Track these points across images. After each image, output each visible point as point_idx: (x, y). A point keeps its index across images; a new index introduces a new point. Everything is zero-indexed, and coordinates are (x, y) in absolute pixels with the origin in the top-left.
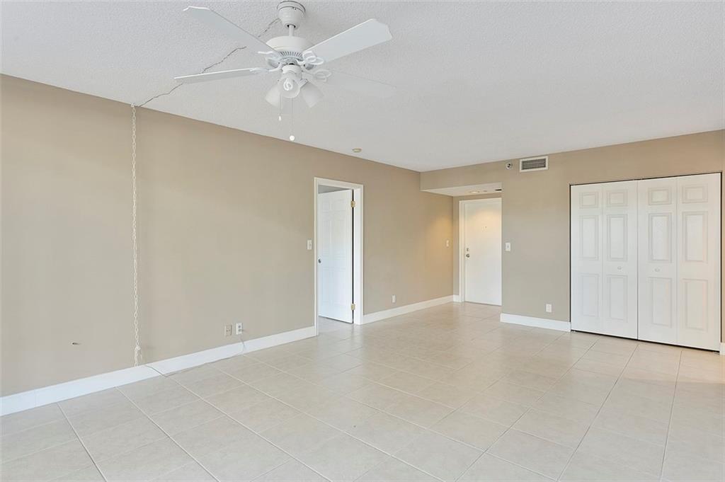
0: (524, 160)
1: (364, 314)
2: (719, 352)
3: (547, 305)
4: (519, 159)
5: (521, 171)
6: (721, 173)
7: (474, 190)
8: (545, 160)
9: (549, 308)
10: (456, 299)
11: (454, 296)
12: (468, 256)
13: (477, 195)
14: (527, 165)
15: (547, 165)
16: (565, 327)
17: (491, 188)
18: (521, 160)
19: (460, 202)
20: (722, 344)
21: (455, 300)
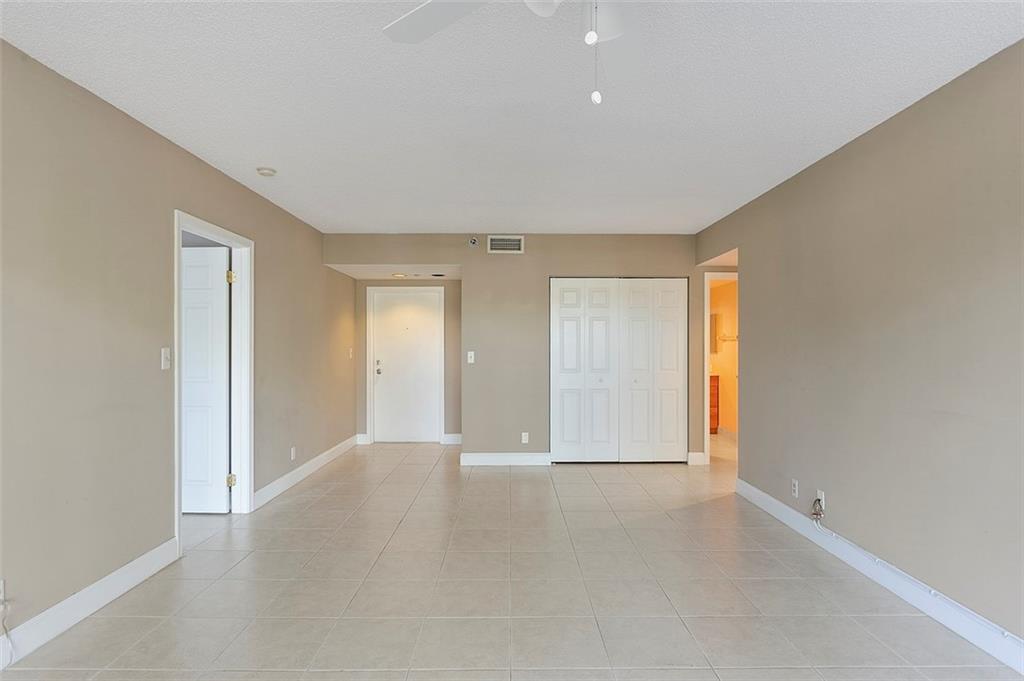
0: (494, 237)
1: (255, 491)
2: (686, 463)
3: (523, 434)
4: (486, 235)
5: (489, 251)
6: (688, 278)
7: (402, 271)
8: (520, 240)
9: (525, 438)
10: (361, 440)
11: (358, 435)
12: (379, 372)
13: (402, 280)
14: (497, 244)
15: (522, 248)
16: (542, 460)
17: (425, 271)
18: (489, 237)
19: (368, 288)
20: (690, 454)
21: (359, 443)
